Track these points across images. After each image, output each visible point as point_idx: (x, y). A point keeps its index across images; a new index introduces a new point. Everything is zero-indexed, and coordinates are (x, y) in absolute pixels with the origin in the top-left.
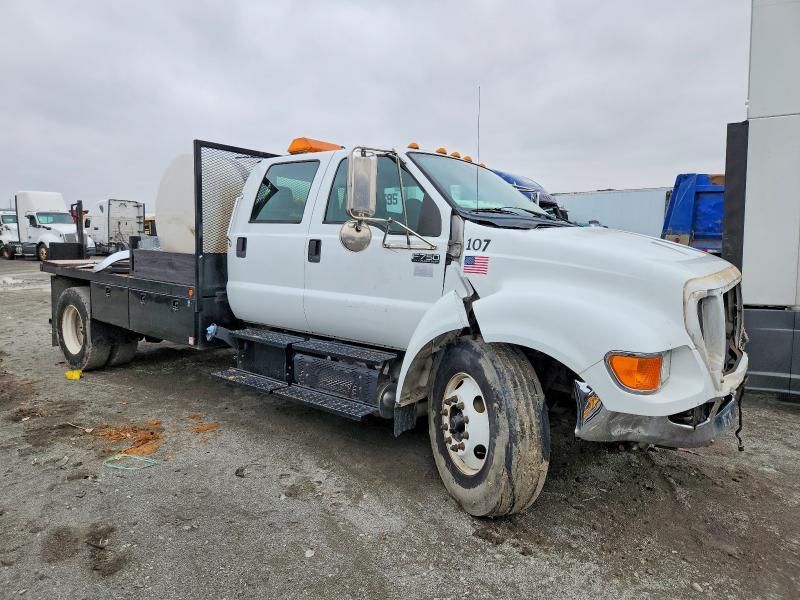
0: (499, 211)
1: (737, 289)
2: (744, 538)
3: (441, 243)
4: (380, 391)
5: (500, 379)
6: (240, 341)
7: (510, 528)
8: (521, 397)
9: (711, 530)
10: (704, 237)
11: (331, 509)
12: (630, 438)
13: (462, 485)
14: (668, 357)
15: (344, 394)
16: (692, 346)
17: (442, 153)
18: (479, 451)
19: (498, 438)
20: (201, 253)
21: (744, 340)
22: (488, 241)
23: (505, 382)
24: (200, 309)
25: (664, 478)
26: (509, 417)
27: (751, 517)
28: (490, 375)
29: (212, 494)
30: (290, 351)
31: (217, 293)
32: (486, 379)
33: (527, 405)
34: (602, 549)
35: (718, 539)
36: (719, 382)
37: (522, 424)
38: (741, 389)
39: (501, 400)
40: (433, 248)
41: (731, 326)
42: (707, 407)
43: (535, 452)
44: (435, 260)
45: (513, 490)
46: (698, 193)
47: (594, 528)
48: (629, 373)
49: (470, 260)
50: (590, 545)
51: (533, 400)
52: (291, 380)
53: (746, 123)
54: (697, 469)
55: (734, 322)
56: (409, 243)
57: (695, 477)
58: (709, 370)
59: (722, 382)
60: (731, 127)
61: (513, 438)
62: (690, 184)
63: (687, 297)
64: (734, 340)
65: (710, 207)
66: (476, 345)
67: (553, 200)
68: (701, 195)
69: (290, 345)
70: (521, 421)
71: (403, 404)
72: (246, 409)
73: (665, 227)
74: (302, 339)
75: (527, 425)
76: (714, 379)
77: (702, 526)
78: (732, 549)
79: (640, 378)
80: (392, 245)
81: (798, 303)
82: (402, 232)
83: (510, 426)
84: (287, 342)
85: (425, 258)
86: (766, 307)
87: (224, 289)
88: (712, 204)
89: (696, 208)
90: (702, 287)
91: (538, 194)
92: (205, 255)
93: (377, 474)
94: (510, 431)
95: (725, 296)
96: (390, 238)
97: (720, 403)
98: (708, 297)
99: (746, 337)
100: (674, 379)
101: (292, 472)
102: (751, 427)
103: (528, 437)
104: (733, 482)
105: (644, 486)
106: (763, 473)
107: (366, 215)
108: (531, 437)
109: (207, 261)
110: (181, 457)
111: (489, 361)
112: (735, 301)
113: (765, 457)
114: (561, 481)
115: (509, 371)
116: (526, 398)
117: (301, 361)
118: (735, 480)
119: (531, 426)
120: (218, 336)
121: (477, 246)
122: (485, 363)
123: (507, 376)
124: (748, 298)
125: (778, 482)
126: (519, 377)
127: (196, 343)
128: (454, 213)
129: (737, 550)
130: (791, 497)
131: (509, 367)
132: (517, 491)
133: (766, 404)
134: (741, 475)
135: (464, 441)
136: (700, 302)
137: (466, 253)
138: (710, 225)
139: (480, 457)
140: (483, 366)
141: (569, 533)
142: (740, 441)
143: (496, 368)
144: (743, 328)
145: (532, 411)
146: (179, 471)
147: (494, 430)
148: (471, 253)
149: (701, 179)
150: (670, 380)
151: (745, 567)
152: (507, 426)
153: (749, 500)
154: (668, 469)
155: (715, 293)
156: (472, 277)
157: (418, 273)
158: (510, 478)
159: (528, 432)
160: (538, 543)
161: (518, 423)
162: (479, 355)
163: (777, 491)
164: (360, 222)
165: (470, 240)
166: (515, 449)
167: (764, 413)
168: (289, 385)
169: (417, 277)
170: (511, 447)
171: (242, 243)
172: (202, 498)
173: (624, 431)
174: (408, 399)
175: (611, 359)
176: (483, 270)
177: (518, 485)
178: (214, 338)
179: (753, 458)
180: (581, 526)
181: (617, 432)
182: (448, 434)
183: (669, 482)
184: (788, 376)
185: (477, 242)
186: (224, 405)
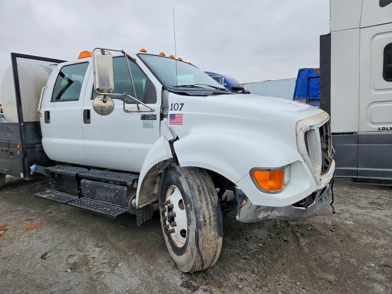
0: (192, 86)
1: (328, 124)
2: (337, 269)
3: (156, 107)
4: (129, 199)
5: (190, 189)
6: (53, 174)
7: (203, 278)
8: (204, 199)
9: (319, 266)
10: (313, 100)
11: (95, 277)
12: (270, 218)
13: (175, 253)
14: (287, 169)
15: (109, 201)
16: (302, 161)
17: (163, 55)
18: (183, 233)
19: (191, 226)
20: (23, 122)
21: (333, 152)
22: (183, 104)
23: (193, 191)
24: (25, 156)
25: (294, 233)
26: (196, 213)
27: (341, 255)
28: (185, 187)
29: (21, 274)
30: (78, 178)
31: (37, 146)
32: (183, 189)
33: (207, 204)
34: (257, 287)
35: (324, 271)
36: (319, 180)
37: (204, 217)
38: (332, 182)
39: (191, 203)
40: (152, 110)
41: (325, 145)
42: (313, 196)
43: (214, 233)
44: (154, 117)
45: (201, 257)
46: (309, 78)
47: (253, 272)
48: (265, 181)
49: (173, 117)
50: (250, 285)
51: (211, 200)
52: (80, 195)
53: (330, 35)
54: (312, 226)
55: (327, 143)
56: (138, 108)
57: (310, 231)
58: (312, 173)
59: (321, 180)
60: (322, 37)
61: (199, 226)
62: (305, 73)
63: (298, 131)
64: (327, 153)
65: (315, 85)
66: (178, 169)
67: (241, 86)
68: (311, 79)
69: (77, 174)
70: (203, 215)
71: (141, 207)
72: (63, 212)
73: (294, 96)
74: (87, 170)
75: (207, 217)
76: (316, 179)
77: (314, 263)
78: (331, 278)
79: (271, 183)
80: (130, 110)
81: (360, 130)
82: (134, 102)
83: (197, 218)
84: (76, 173)
85: (148, 117)
86: (343, 133)
87: (41, 143)
88: (316, 83)
89: (308, 86)
90: (306, 125)
91: (223, 79)
92: (25, 123)
93: (130, 248)
94: (197, 222)
95: (321, 129)
96: (128, 106)
97: (320, 192)
98: (310, 130)
99: (334, 151)
100: (292, 181)
101: (77, 252)
102: (339, 197)
103: (208, 225)
104: (331, 232)
105: (283, 239)
106: (346, 224)
107: (108, 92)
108: (210, 224)
109: (28, 127)
110: (10, 248)
111: (184, 178)
112: (327, 132)
113: (347, 215)
114: (237, 241)
115: (196, 183)
116: (206, 200)
117: (85, 184)
118: (331, 231)
119: (210, 217)
120: (37, 172)
121: (176, 108)
122: (182, 180)
123: (195, 187)
124: (334, 129)
125: (354, 230)
126: (203, 187)
127: (25, 176)
128: (164, 88)
129: (334, 278)
130: (362, 239)
131: (196, 181)
132: (204, 258)
133: (346, 184)
134: (335, 227)
135: (174, 227)
136: (306, 134)
137: (170, 112)
138: (316, 94)
139: (184, 236)
140: (182, 181)
141: (238, 277)
142: (333, 208)
143: (188, 182)
144: (332, 146)
145: (210, 207)
146: (6, 258)
147: (189, 221)
148: (173, 112)
149: (310, 71)
150: (291, 182)
151: (338, 290)
152: (195, 218)
153: (339, 243)
154: (296, 227)
155: (314, 128)
156: (174, 127)
157: (145, 126)
158: (199, 251)
159: (208, 221)
160: (219, 287)
161: (201, 216)
162: (180, 175)
163: (354, 236)
164: (105, 96)
165: (172, 105)
166: (200, 232)
167: (346, 189)
168: (79, 198)
169: (145, 129)
170: (198, 232)
171: (48, 114)
172: (14, 276)
173: (266, 215)
174: (145, 202)
175: (253, 172)
176: (180, 123)
177: (204, 254)
178: (35, 173)
179: (341, 216)
180: (246, 271)
181: (261, 216)
182: (168, 223)
183: (296, 235)
184: (356, 169)
185: (176, 105)
186: (50, 210)
